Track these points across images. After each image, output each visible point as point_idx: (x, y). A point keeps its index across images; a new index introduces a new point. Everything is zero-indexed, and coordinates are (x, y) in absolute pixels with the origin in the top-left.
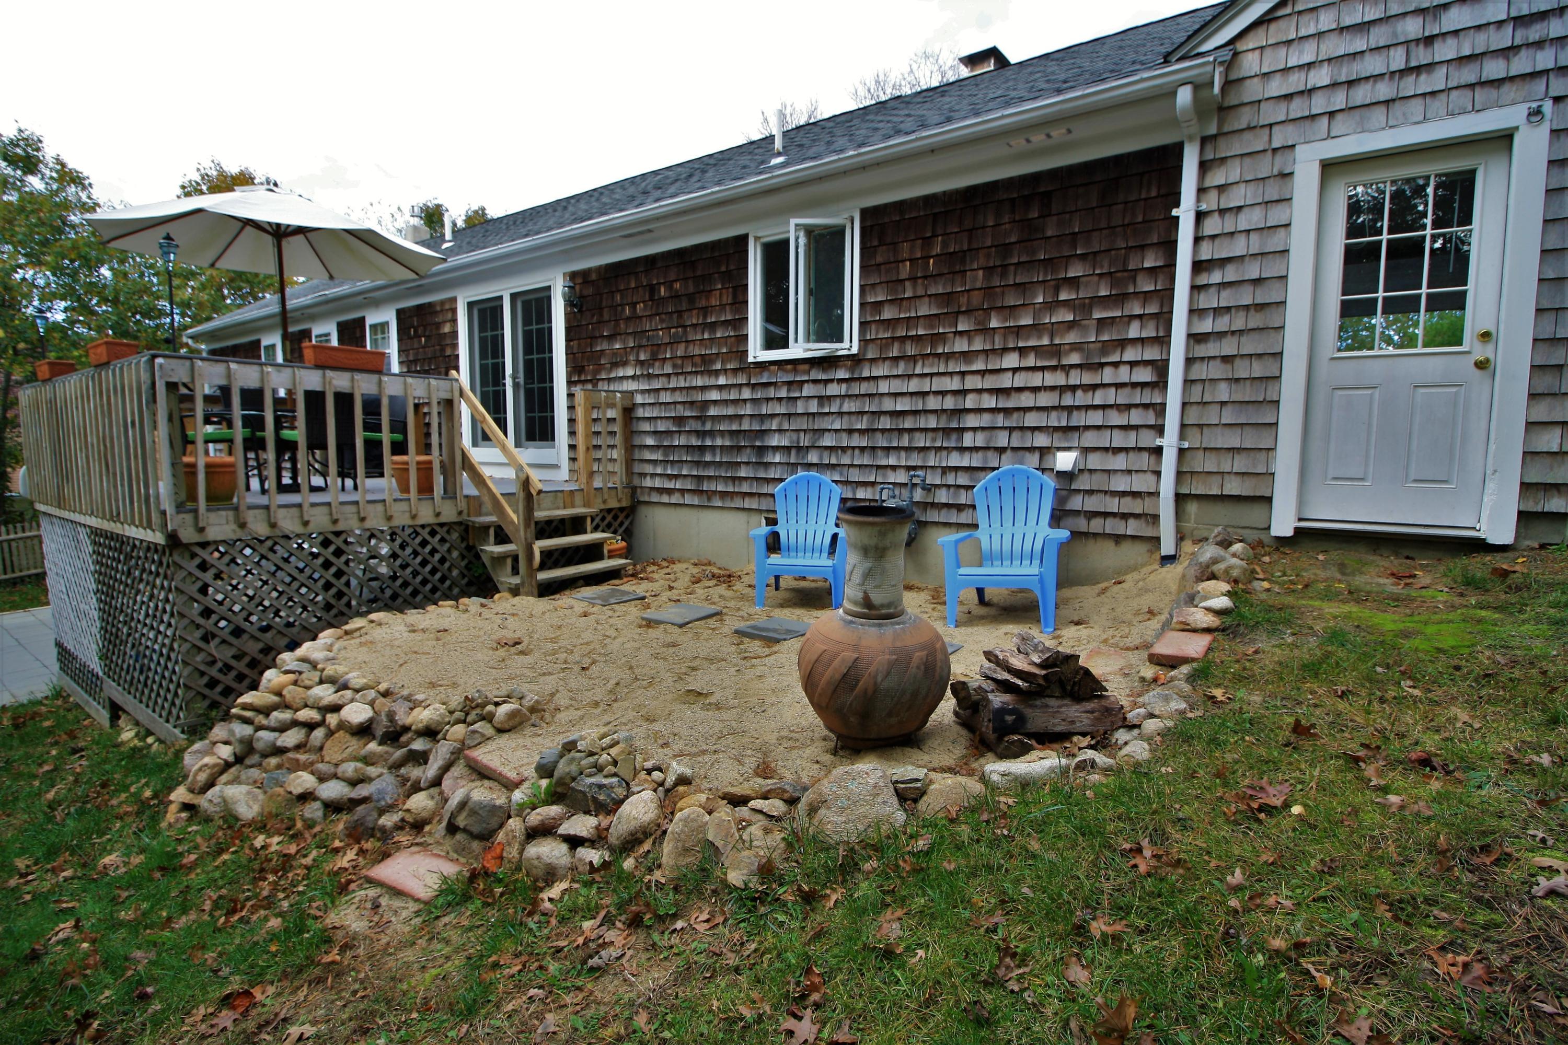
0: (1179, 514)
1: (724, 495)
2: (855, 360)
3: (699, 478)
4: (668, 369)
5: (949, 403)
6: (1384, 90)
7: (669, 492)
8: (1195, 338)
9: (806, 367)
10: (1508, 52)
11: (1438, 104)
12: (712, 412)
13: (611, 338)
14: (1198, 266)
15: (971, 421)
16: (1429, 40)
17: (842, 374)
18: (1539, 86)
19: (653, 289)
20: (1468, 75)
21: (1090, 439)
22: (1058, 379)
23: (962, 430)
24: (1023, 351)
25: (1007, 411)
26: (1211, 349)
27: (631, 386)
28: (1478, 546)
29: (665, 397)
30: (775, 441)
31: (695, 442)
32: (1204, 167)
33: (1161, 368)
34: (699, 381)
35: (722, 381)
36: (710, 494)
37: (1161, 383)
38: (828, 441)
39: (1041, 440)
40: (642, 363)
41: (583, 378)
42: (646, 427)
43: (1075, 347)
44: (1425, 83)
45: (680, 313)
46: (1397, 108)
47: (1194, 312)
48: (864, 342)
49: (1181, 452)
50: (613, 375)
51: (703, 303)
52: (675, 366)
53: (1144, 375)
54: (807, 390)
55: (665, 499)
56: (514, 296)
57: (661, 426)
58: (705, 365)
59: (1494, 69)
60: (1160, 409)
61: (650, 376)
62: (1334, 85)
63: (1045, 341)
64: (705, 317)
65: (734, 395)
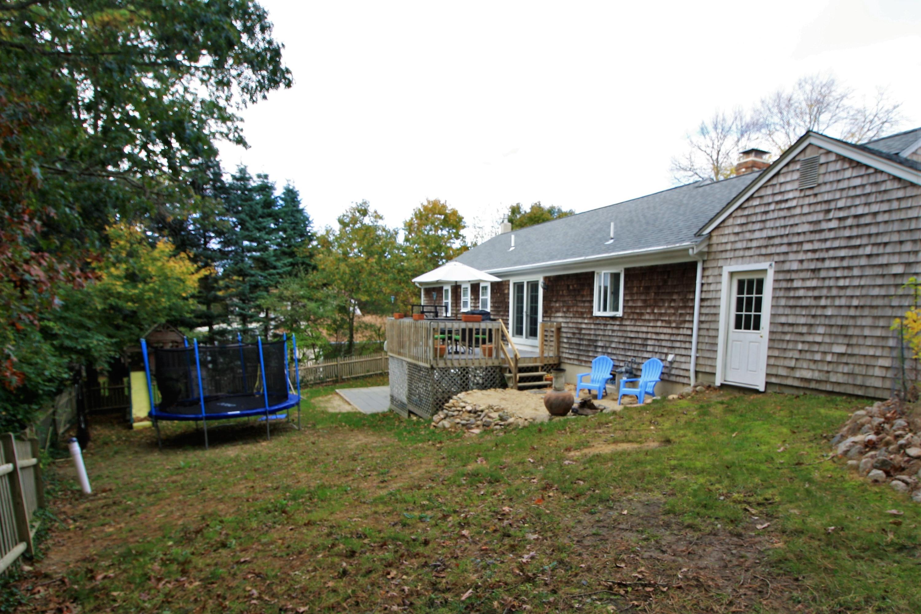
0: (696, 377)
1: (586, 362)
2: (621, 319)
3: (579, 355)
4: (571, 315)
5: (644, 336)
6: (741, 253)
7: (570, 359)
8: (701, 322)
9: (609, 319)
10: (766, 247)
11: (752, 259)
12: (583, 332)
13: (556, 302)
14: (702, 300)
15: (649, 342)
16: (751, 240)
17: (618, 323)
18: (772, 257)
19: (568, 286)
20: (758, 252)
21: (677, 351)
22: (669, 331)
23: (647, 345)
24: (662, 321)
25: (658, 340)
26: (703, 326)
27: (560, 320)
28: (757, 391)
29: (570, 325)
30: (600, 344)
31: (578, 342)
32: (704, 269)
33: (692, 330)
34: (580, 320)
35: (586, 321)
36: (581, 361)
37: (691, 335)
38: (613, 345)
39: (665, 350)
40: (564, 312)
41: (547, 315)
42: (564, 335)
43: (674, 321)
44: (751, 252)
45: (575, 296)
46: (745, 259)
47: (700, 314)
48: (624, 313)
49: (697, 358)
50: (555, 315)
51: (582, 293)
52: (573, 314)
53: (688, 332)
54: (609, 327)
55: (569, 361)
56: (528, 283)
57: (569, 335)
58: (581, 315)
59: (763, 251)
60: (691, 343)
61: (566, 317)
62: (731, 250)
63: (667, 318)
64: (582, 298)
65: (589, 327)
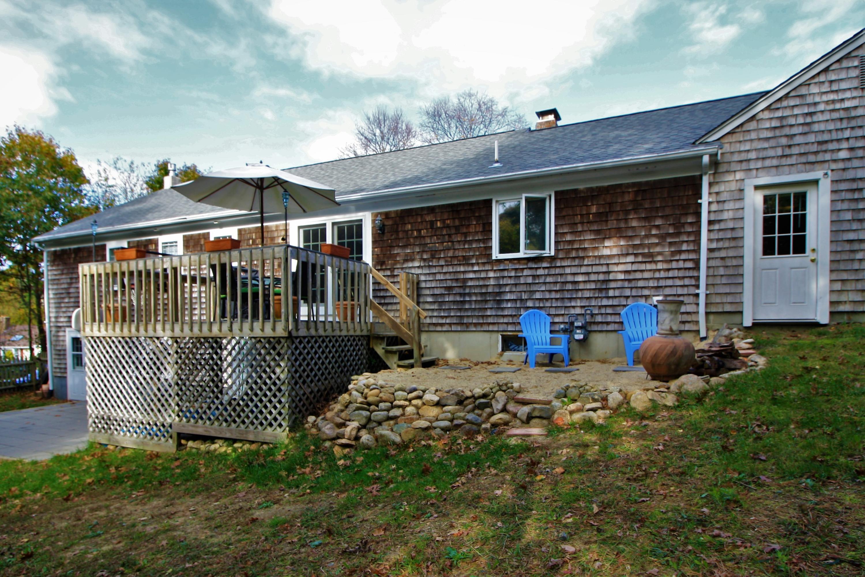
0: (707, 321)
1: (475, 324)
2: (552, 259)
3: (461, 317)
4: (442, 263)
5: (601, 277)
6: (775, 162)
7: (442, 325)
8: (710, 250)
9: (525, 262)
10: (816, 153)
11: (794, 169)
12: (470, 283)
13: (405, 246)
14: (710, 223)
15: (612, 285)
16: (790, 146)
17: (545, 265)
18: (826, 165)
19: (432, 223)
20: (803, 159)
21: (668, 291)
22: (653, 266)
23: (607, 289)
24: (636, 255)
25: (629, 280)
26: (717, 254)
27: (419, 271)
28: (816, 325)
29: (438, 277)
30: (508, 297)
31: (458, 298)
32: (711, 184)
33: (697, 262)
34: (462, 269)
35: (476, 268)
36: (468, 325)
37: (697, 268)
38: (538, 296)
39: (646, 292)
40: (425, 260)
41: (384, 267)
42: (427, 292)
43: (659, 253)
44: (789, 161)
45: (450, 235)
46: (780, 169)
47: (710, 240)
48: (557, 250)
49: (707, 295)
50: (405, 266)
51: (465, 230)
52: (446, 261)
53: (690, 265)
54: (526, 273)
55: (439, 328)
56: (334, 224)
57: (437, 292)
58: (465, 261)
59: (812, 158)
60: (698, 278)
61: (429, 266)
62: (757, 159)
63: (646, 251)
64: (466, 237)
65: (483, 275)
